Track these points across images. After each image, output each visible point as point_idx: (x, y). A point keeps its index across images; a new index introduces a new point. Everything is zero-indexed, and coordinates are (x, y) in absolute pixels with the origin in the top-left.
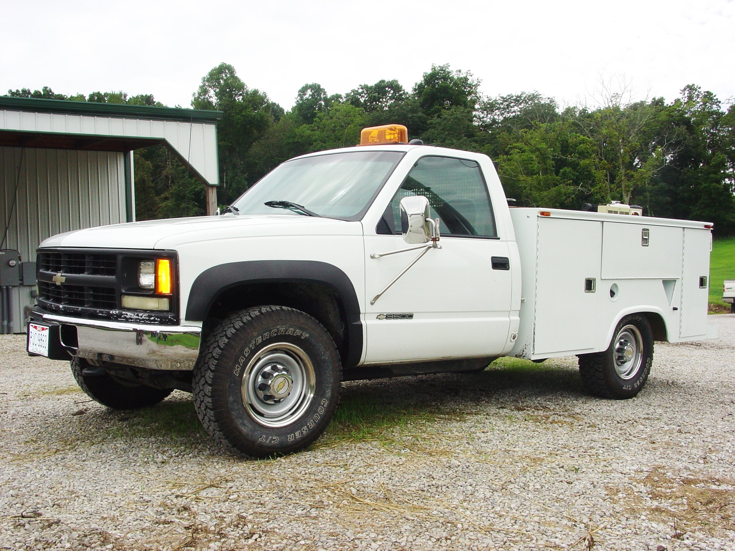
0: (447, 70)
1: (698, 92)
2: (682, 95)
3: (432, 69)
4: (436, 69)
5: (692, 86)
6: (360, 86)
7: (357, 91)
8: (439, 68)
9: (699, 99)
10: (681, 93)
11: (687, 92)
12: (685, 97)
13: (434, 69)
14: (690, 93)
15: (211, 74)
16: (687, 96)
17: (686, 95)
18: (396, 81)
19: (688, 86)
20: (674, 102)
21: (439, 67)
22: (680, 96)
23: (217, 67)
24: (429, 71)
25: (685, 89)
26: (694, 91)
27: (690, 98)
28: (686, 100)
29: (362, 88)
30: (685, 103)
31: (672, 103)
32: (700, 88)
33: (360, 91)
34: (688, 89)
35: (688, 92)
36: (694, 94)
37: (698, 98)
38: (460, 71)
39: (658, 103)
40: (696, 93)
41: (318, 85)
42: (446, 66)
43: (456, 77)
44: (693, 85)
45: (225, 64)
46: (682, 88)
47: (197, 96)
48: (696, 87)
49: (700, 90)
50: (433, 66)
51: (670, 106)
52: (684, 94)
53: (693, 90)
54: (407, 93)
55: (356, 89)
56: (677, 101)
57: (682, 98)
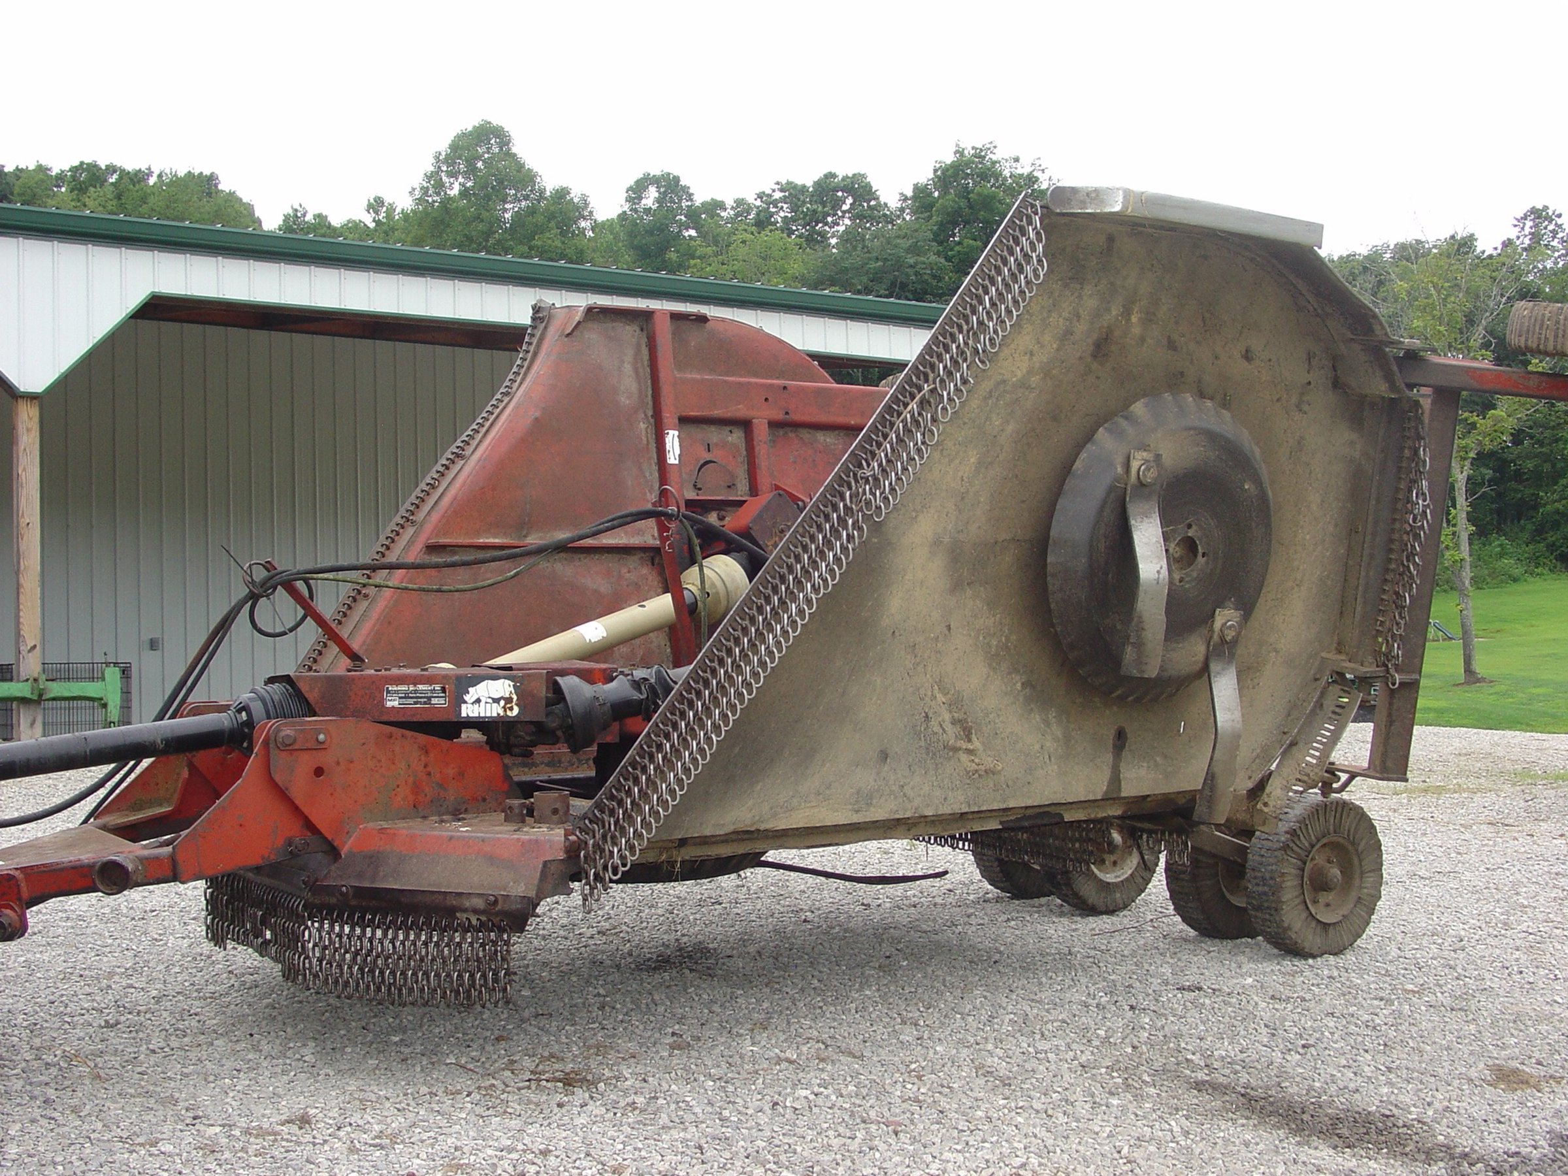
0: (991, 156)
1: (1556, 224)
2: (1518, 229)
3: (955, 153)
4: (966, 152)
5: (1543, 211)
6: (778, 183)
7: (771, 196)
8: (972, 152)
9: (1556, 240)
10: (1515, 226)
11: (1529, 224)
12: (1526, 236)
13: (960, 152)
14: (1536, 226)
15: (455, 147)
16: (1530, 234)
17: (1527, 230)
18: (863, 176)
19: (1533, 211)
20: (1500, 247)
21: (973, 148)
22: (1513, 233)
23: (470, 128)
24: (949, 158)
25: (1525, 217)
26: (1546, 223)
27: (1536, 237)
28: (1527, 241)
29: (782, 190)
30: (1525, 249)
31: (1496, 249)
32: (1559, 216)
33: (778, 195)
34: (1533, 216)
35: (1531, 223)
36: (1546, 228)
37: (1554, 237)
38: (1017, 160)
39: (1462, 246)
40: (1551, 227)
41: (674, 177)
42: (988, 146)
43: (1007, 173)
44: (1546, 208)
45: (490, 123)
46: (1520, 215)
47: (417, 194)
48: (1550, 214)
49: (1559, 221)
50: (957, 145)
51: (1490, 257)
52: (1523, 229)
53: (1546, 219)
54: (886, 204)
55: (769, 191)
56: (1508, 244)
57: (1518, 238)
